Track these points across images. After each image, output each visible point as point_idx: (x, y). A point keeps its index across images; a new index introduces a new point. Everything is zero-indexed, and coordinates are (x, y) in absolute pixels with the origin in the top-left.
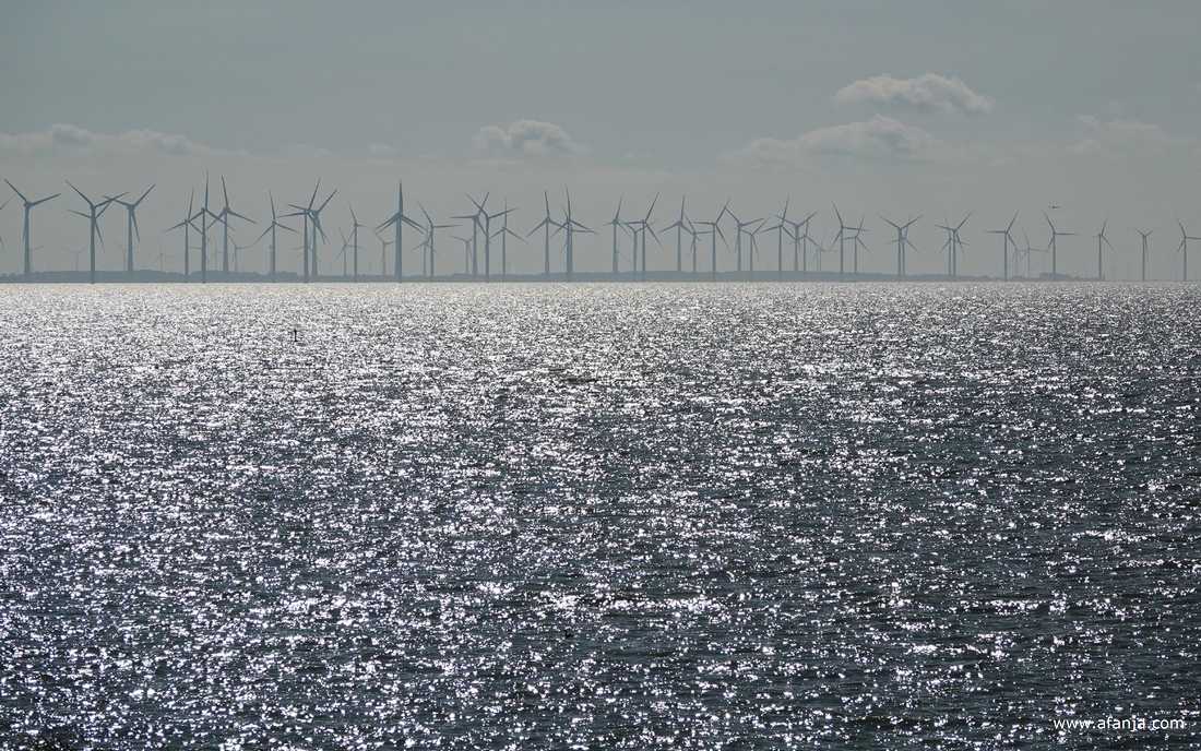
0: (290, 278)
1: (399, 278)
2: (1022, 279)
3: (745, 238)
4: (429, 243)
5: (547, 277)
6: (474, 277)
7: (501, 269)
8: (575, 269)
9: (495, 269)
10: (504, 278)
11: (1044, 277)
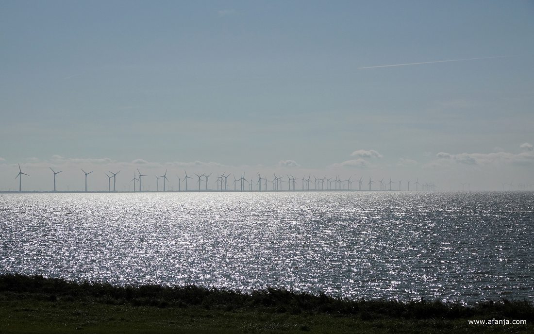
0: (238, 191)
1: (260, 191)
2: (384, 191)
3: (329, 182)
4: (266, 184)
5: (289, 190)
6: (275, 191)
8: (295, 189)
9: (279, 189)
10: (281, 191)
11: (389, 190)
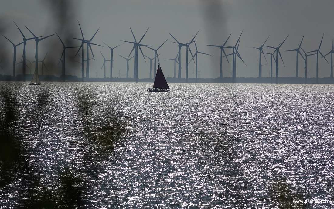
7: (195, 75)
